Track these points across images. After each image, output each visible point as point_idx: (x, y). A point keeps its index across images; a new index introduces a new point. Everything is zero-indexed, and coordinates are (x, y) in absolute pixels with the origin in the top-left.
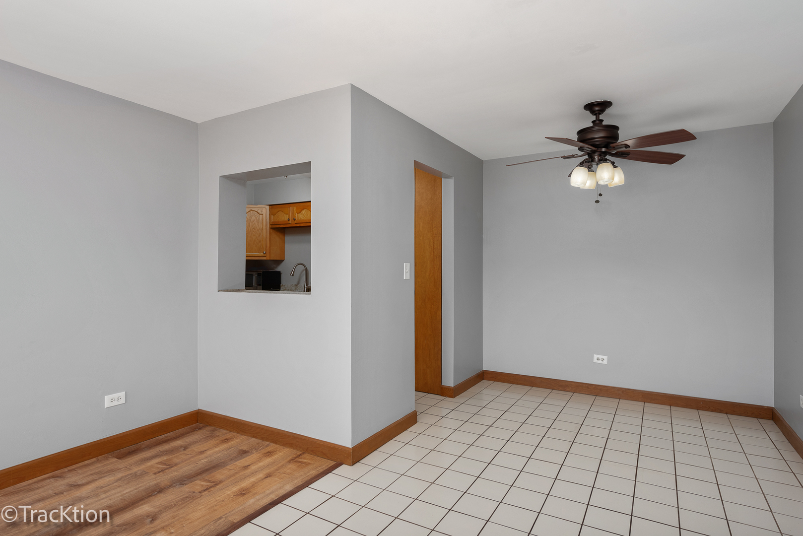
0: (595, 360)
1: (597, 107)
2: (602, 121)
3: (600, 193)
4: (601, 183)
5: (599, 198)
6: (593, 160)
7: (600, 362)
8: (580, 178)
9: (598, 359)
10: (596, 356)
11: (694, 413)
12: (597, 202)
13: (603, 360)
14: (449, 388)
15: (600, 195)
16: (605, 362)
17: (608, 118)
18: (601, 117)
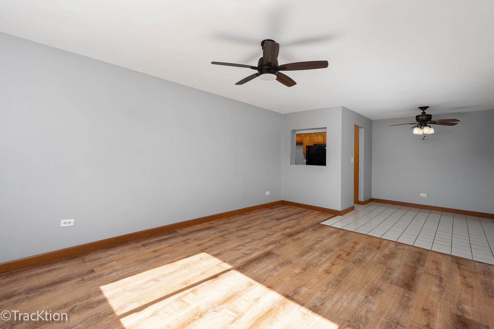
0: (421, 196)
1: (423, 108)
2: (425, 112)
3: (424, 136)
4: (425, 133)
5: (424, 138)
6: (422, 126)
7: (423, 196)
8: (417, 131)
9: (422, 195)
10: (421, 194)
11: (464, 216)
12: (424, 139)
13: (424, 195)
14: (362, 202)
15: (425, 136)
16: (425, 196)
17: (427, 112)
18: (425, 111)
